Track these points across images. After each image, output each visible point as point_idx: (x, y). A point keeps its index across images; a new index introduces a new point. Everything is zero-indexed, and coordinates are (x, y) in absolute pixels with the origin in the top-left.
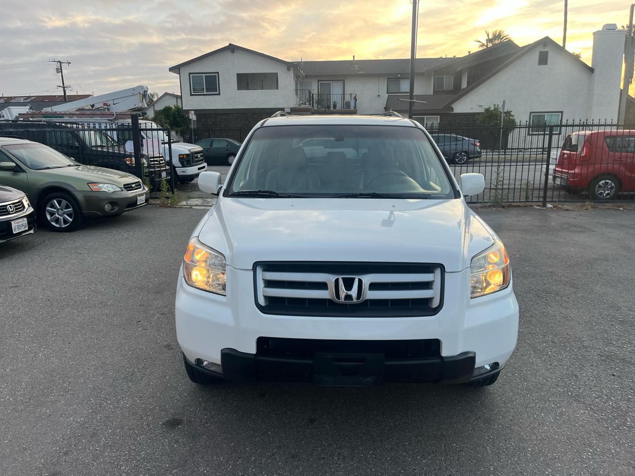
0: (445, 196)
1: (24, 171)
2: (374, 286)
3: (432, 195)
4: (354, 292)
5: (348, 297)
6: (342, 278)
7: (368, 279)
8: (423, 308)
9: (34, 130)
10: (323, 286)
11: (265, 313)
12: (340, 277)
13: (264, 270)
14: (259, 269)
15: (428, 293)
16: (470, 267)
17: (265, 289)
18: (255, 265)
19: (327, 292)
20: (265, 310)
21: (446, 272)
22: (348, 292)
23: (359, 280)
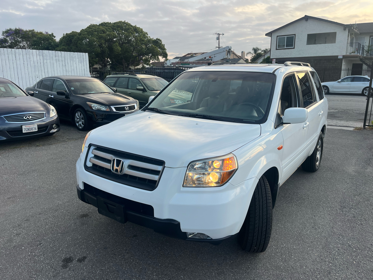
0: (255, 121)
1: (146, 91)
2: (131, 167)
3: (244, 120)
4: (119, 169)
5: (117, 170)
6: (116, 159)
7: (127, 162)
9: (167, 71)
10: (108, 161)
11: (86, 171)
12: (116, 158)
13: (94, 149)
14: (92, 148)
15: (155, 177)
16: (188, 167)
17: (91, 159)
18: (90, 145)
19: (109, 165)
20: (87, 169)
21: (165, 167)
22: (117, 168)
23: (123, 162)
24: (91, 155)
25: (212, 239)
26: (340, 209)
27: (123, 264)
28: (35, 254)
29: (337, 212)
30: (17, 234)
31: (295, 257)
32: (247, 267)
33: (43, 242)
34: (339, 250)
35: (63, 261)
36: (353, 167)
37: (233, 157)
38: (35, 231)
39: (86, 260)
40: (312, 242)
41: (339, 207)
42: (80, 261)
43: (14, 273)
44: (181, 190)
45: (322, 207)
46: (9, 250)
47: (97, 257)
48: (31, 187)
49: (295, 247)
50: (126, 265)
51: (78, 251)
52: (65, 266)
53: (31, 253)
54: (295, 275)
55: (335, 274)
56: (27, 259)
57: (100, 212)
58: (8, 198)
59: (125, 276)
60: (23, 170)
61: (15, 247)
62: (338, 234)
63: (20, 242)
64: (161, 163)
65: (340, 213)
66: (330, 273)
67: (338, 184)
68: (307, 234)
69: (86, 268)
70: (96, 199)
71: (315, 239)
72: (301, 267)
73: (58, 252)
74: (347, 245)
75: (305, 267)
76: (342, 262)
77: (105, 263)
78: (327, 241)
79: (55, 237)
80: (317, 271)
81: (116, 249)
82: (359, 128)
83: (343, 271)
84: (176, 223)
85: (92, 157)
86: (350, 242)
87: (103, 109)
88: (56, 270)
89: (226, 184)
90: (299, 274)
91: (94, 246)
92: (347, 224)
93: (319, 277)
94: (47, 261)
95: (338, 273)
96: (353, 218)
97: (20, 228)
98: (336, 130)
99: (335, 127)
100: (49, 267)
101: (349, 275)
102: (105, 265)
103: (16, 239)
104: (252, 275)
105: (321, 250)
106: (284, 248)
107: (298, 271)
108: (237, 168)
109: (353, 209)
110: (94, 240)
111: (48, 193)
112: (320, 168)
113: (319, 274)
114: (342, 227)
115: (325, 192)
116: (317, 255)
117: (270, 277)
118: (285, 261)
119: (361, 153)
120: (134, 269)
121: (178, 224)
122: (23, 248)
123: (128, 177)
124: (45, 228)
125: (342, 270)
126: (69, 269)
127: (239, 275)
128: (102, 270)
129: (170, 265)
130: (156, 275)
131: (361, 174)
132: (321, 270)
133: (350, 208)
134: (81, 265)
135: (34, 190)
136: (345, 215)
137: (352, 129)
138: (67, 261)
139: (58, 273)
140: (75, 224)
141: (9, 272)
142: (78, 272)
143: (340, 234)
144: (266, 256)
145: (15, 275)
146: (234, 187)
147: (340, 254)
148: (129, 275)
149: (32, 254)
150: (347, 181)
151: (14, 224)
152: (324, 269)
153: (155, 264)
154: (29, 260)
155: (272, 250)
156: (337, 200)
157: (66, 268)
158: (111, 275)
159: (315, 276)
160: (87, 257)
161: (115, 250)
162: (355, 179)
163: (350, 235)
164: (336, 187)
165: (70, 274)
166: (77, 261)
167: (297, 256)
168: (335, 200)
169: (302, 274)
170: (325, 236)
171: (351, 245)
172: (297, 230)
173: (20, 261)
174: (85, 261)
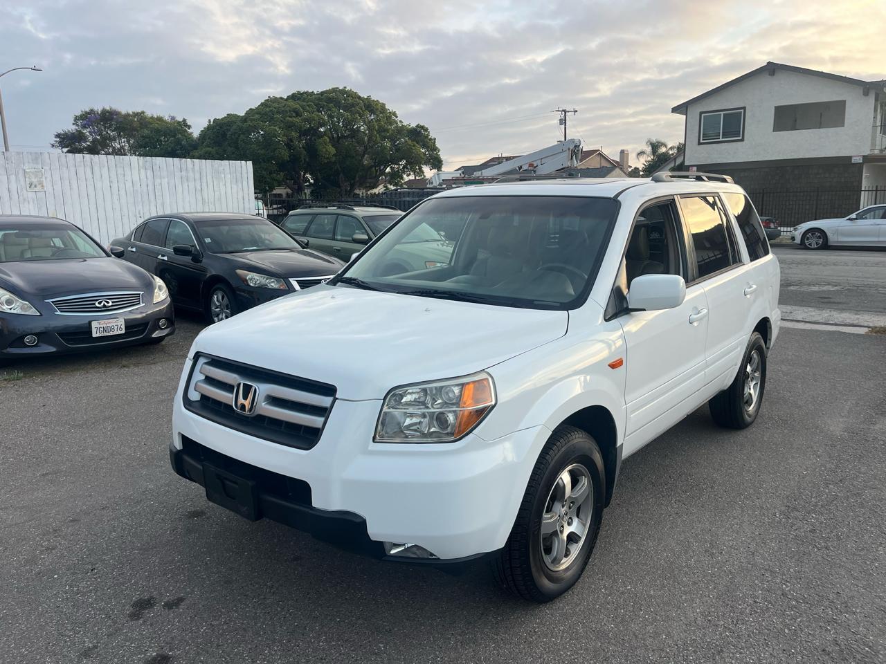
0: (558, 305)
2: (273, 400)
3: (535, 302)
4: (247, 403)
5: (243, 407)
6: (244, 384)
7: (263, 389)
8: (306, 437)
10: (228, 387)
11: (187, 409)
12: (243, 382)
13: (206, 363)
14: (202, 361)
15: (316, 421)
16: (384, 399)
17: (199, 384)
18: (198, 356)
19: (230, 395)
20: (190, 405)
21: (337, 399)
22: (243, 401)
23: (255, 389)
24: (198, 377)
25: (439, 559)
26: (782, 513)
27: (259, 616)
28: (78, 590)
29: (774, 520)
30: (48, 549)
31: (647, 613)
32: (531, 631)
33: (99, 566)
34: (756, 602)
35: (134, 605)
36: (841, 420)
37: (487, 379)
38: (87, 542)
39: (183, 606)
40: (695, 583)
41: (783, 508)
42: (169, 606)
43: (28, 626)
44: (370, 448)
45: (742, 508)
46: (27, 579)
47: (207, 598)
48: (95, 453)
49: (652, 593)
50: (265, 619)
51: (169, 586)
52: (135, 616)
53: (70, 586)
54: (638, 652)
55: (733, 653)
56: (60, 598)
57: (209, 497)
58: (43, 475)
59: (258, 641)
60: (85, 417)
61: (39, 574)
62: (763, 568)
63: (51, 564)
64: (329, 390)
65: (780, 522)
66: (722, 651)
67: (793, 458)
68: (688, 566)
69: (178, 622)
70: (201, 468)
71: (704, 577)
72: (657, 635)
73: (127, 587)
74: (779, 592)
75: (664, 637)
76: (757, 630)
77: (221, 612)
78: (731, 583)
79: (126, 556)
80: (692, 646)
81: (251, 584)
82: (882, 328)
83: (754, 649)
84: (358, 520)
85: (200, 381)
86: (787, 587)
87: (272, 284)
88: (115, 623)
89: (467, 437)
90: (647, 650)
91: (205, 577)
92: (790, 545)
93: (693, 659)
94: (102, 605)
95: (741, 653)
96: (808, 534)
97: (56, 537)
98: (822, 332)
99: (824, 326)
100: (103, 616)
101: (766, 659)
102: (221, 616)
103: (44, 558)
104: (539, 649)
105: (712, 601)
106: (625, 593)
107: (648, 643)
108: (493, 403)
109: (815, 513)
110: (207, 564)
111: (128, 466)
112: (759, 420)
113: (695, 652)
114: (777, 552)
115: (758, 474)
116: (700, 612)
117: (578, 654)
118: (623, 621)
119: (872, 386)
120: (281, 627)
121: (363, 523)
122: (56, 576)
123: (266, 422)
124: (109, 537)
125: (752, 646)
126: (144, 622)
127: (508, 646)
128: (213, 626)
129: (360, 621)
130: (325, 641)
131: (857, 434)
132: (702, 644)
133: (809, 512)
134: (169, 614)
135: (101, 459)
136: (792, 527)
137: (862, 331)
138: (143, 605)
139: (120, 629)
140: (174, 530)
141: (20, 624)
142: (160, 629)
143: (767, 567)
144: (580, 610)
145: (30, 629)
146: (485, 444)
147: (756, 612)
148: (267, 638)
149: (73, 590)
150: (818, 451)
151: (45, 527)
152: (710, 642)
153: (329, 618)
154: (63, 600)
155: (598, 597)
156: (781, 494)
157: (139, 618)
158: (228, 637)
159: (683, 656)
160: (185, 599)
161: (247, 585)
162: (838, 446)
163: (791, 570)
164: (788, 464)
165: (144, 631)
166: (164, 606)
167: (652, 612)
168: (777, 492)
169: (653, 651)
170: (730, 571)
171: (788, 593)
172: (667, 556)
173: (45, 602)
174: (180, 607)
